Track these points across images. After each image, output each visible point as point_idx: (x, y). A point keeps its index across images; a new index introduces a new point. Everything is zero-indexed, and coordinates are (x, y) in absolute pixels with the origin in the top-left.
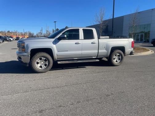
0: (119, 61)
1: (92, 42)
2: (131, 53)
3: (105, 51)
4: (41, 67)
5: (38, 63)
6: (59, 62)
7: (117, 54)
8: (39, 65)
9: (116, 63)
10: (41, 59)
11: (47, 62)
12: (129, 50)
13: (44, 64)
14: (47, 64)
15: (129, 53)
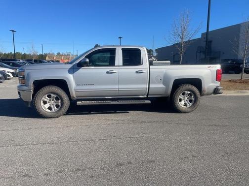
0: (191, 104)
1: (137, 70)
2: (216, 91)
3: (161, 86)
4: (50, 108)
5: (45, 103)
6: (79, 103)
7: (186, 92)
8: (47, 106)
9: (185, 107)
10: (49, 96)
11: (59, 101)
12: (211, 84)
13: (55, 104)
14: (60, 104)
15: (212, 90)
